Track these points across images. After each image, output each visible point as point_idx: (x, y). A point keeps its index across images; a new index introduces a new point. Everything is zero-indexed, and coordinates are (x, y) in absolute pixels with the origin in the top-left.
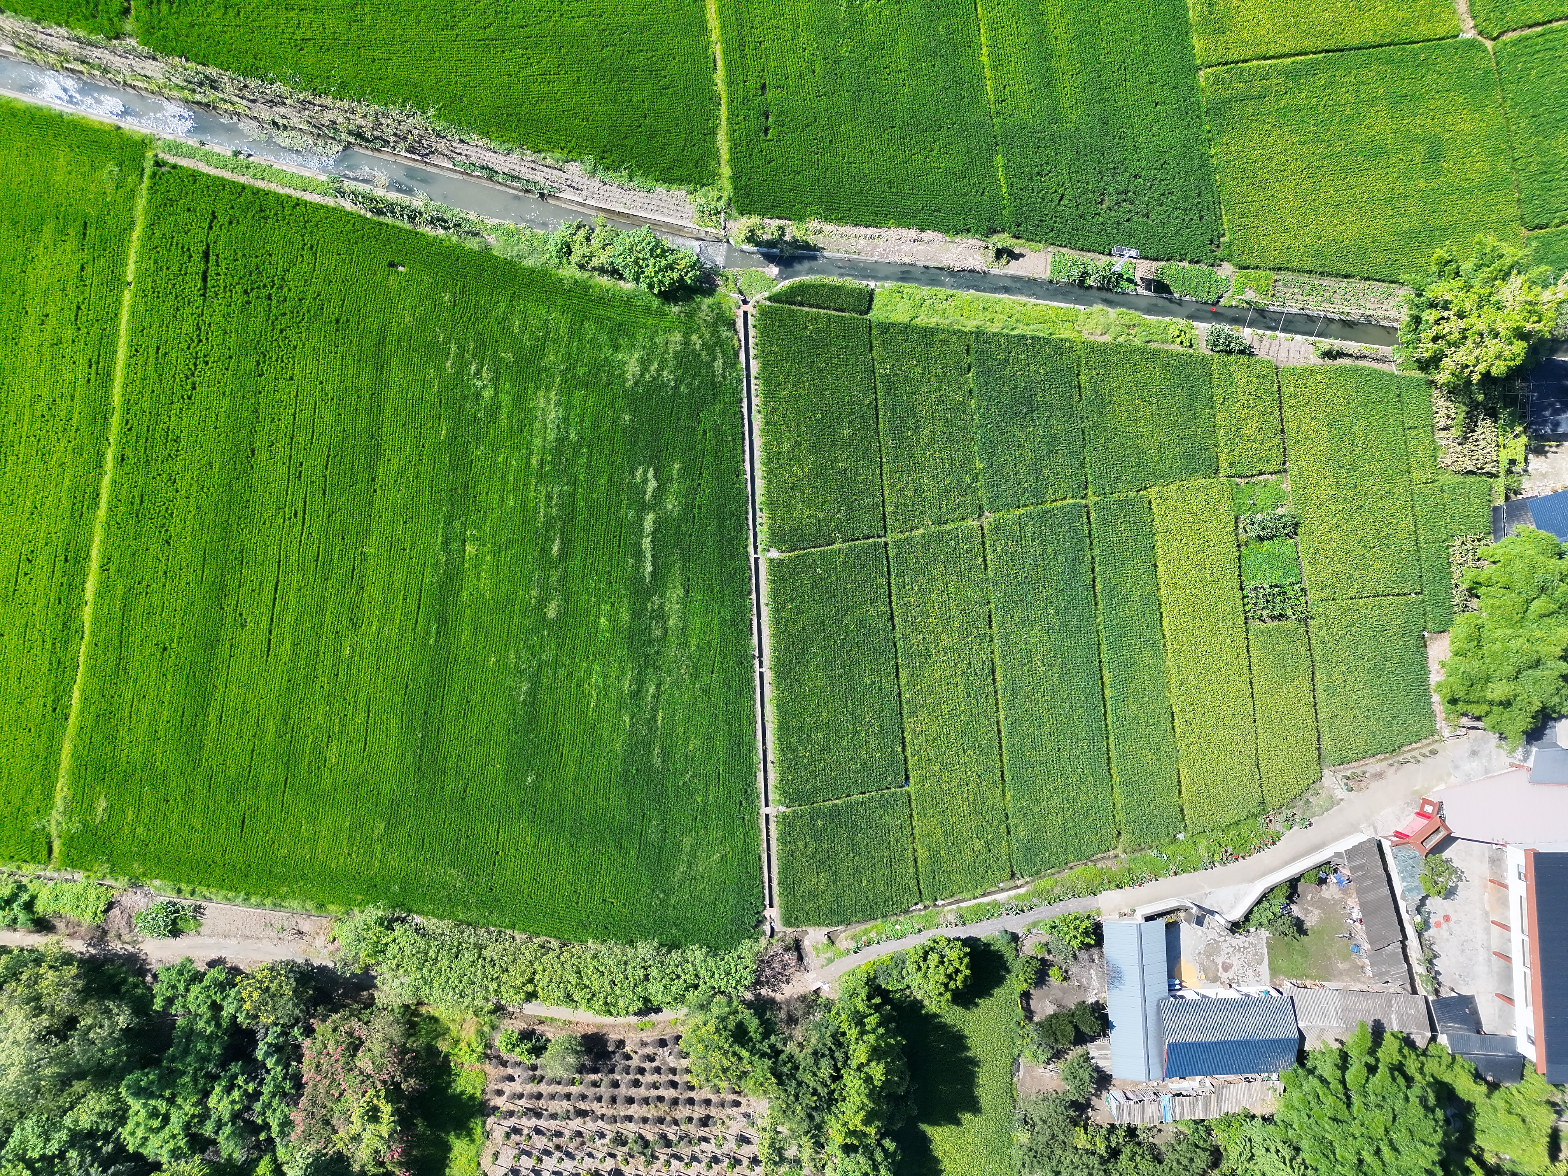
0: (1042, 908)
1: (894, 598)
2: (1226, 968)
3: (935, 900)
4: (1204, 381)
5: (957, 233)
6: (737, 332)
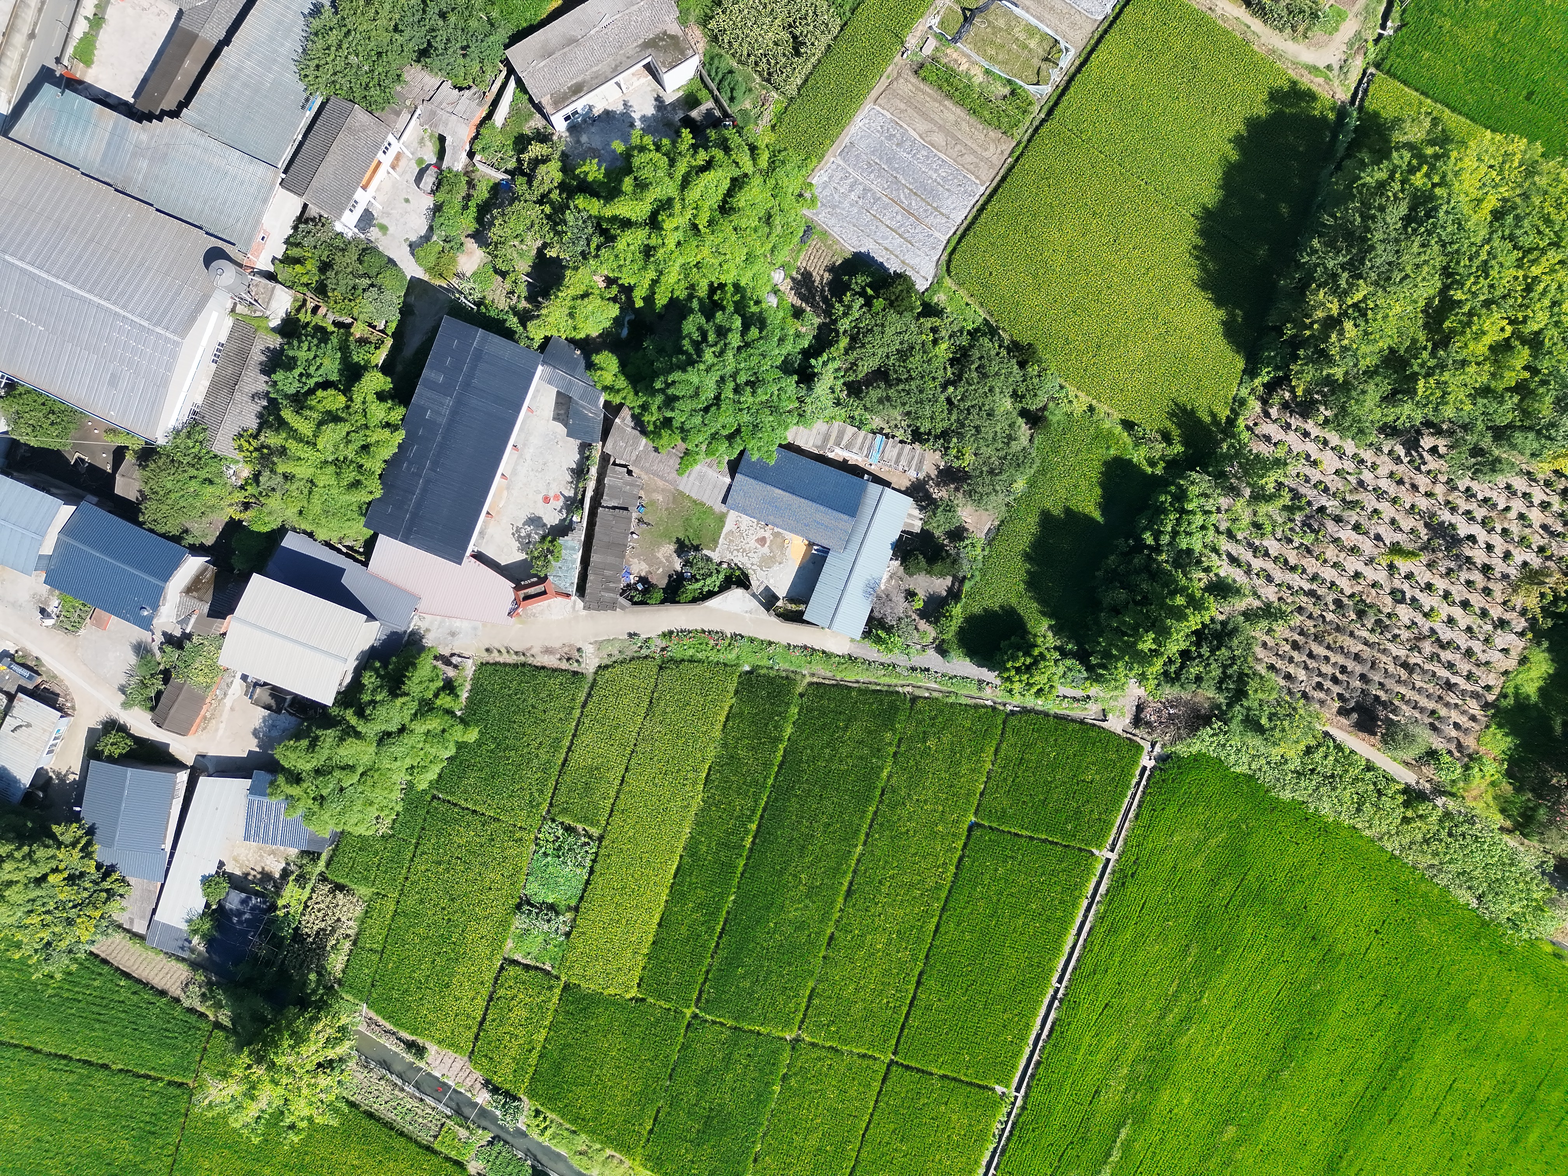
0: (902, 664)
1: (908, 1001)
3: (994, 709)
4: (541, 1075)
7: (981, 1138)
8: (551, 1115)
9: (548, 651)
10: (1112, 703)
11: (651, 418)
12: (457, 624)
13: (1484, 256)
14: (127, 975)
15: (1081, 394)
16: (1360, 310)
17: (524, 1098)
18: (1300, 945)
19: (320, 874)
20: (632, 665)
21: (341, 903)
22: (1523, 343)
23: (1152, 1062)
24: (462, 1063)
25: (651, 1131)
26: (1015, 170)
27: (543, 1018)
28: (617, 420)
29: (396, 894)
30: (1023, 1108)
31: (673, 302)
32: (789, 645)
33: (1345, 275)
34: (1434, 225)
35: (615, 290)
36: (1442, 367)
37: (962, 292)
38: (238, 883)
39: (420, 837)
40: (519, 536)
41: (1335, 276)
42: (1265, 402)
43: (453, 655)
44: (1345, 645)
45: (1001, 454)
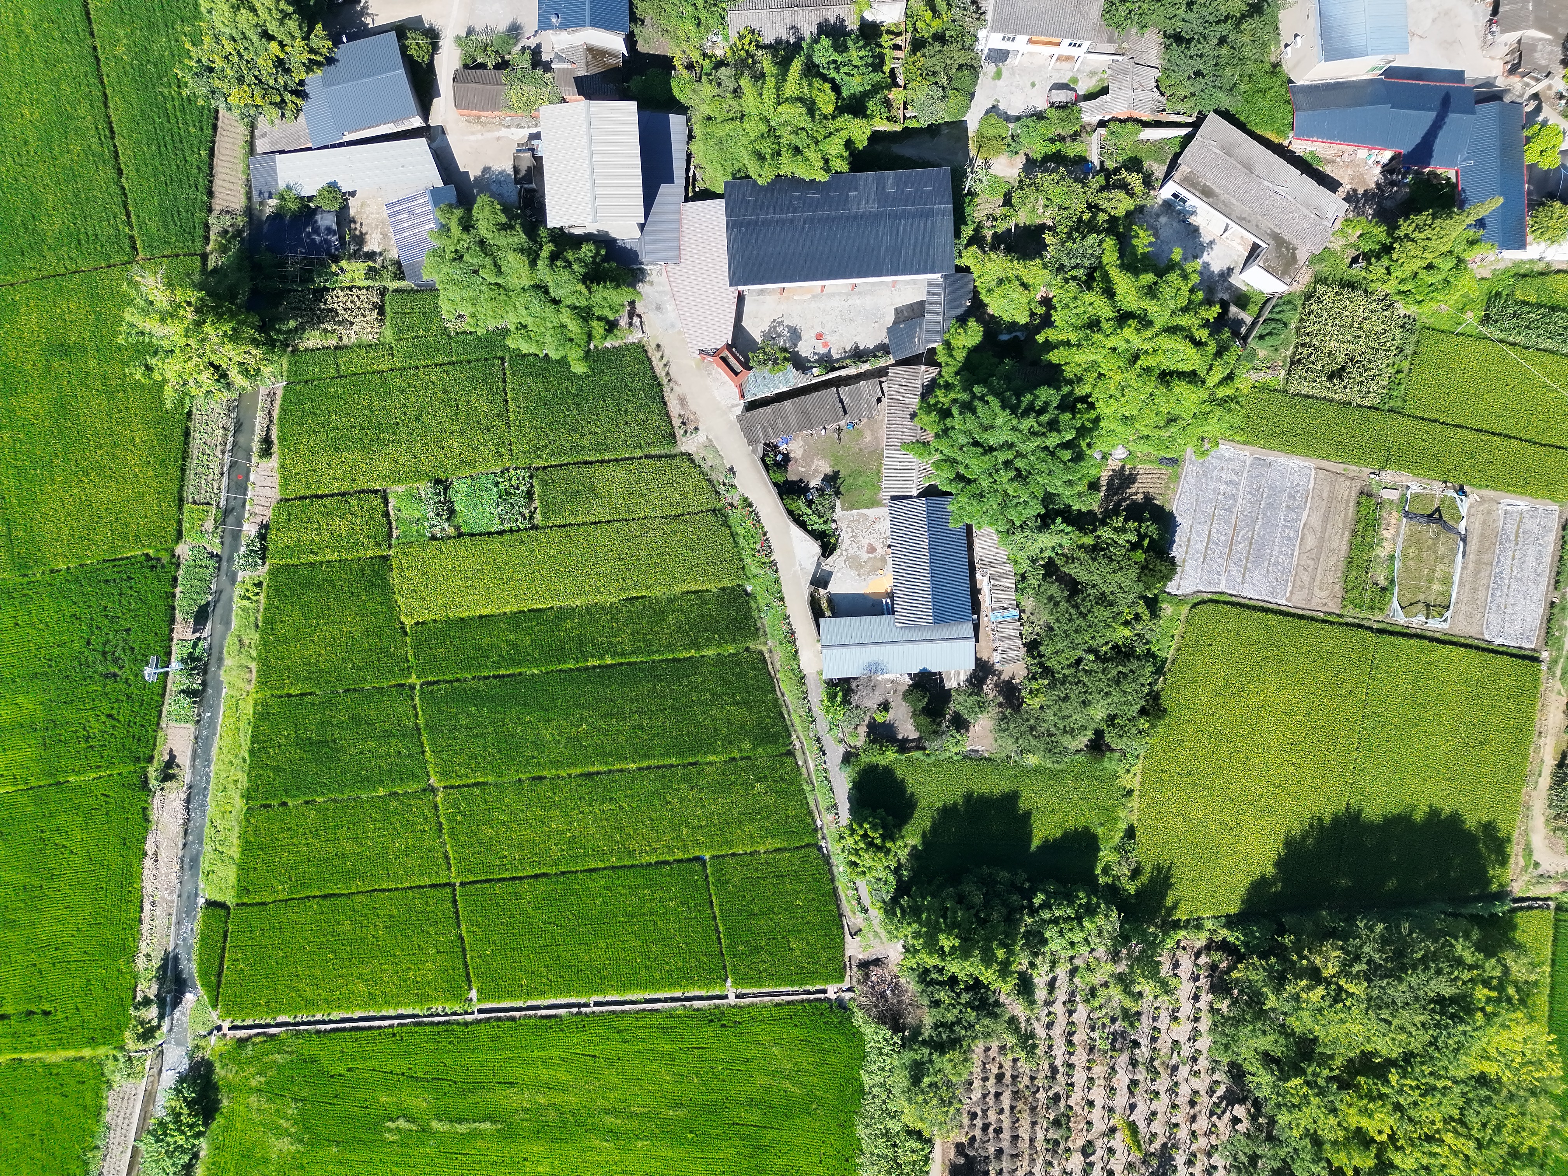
0: (818, 728)
1: (515, 875)
3: (816, 830)
4: (295, 572)
5: (148, 821)
6: (250, 1037)
7: (422, 998)
8: (262, 597)
9: (683, 401)
10: (871, 935)
11: (942, 398)
12: (670, 307)
13: (1440, 1084)
14: (212, 154)
15: (1138, 778)
16: (1339, 995)
17: (267, 567)
19: (385, 288)
20: (704, 483)
21: (368, 318)
22: (1377, 1156)
23: (562, 1122)
24: (273, 495)
25: (290, 696)
26: (1315, 624)
27: (347, 550)
28: (923, 367)
29: (398, 365)
30: (466, 1024)
31: (1057, 369)
32: (789, 617)
33: (1364, 967)
34: (1446, 1027)
35: (1041, 310)
36: (1322, 1093)
37: (1181, 626)
38: (343, 216)
39: (460, 363)
40: (775, 327)
41: (1357, 958)
42: (1208, 948)
43: (640, 316)
44: (1022, 1122)
45: (1053, 729)
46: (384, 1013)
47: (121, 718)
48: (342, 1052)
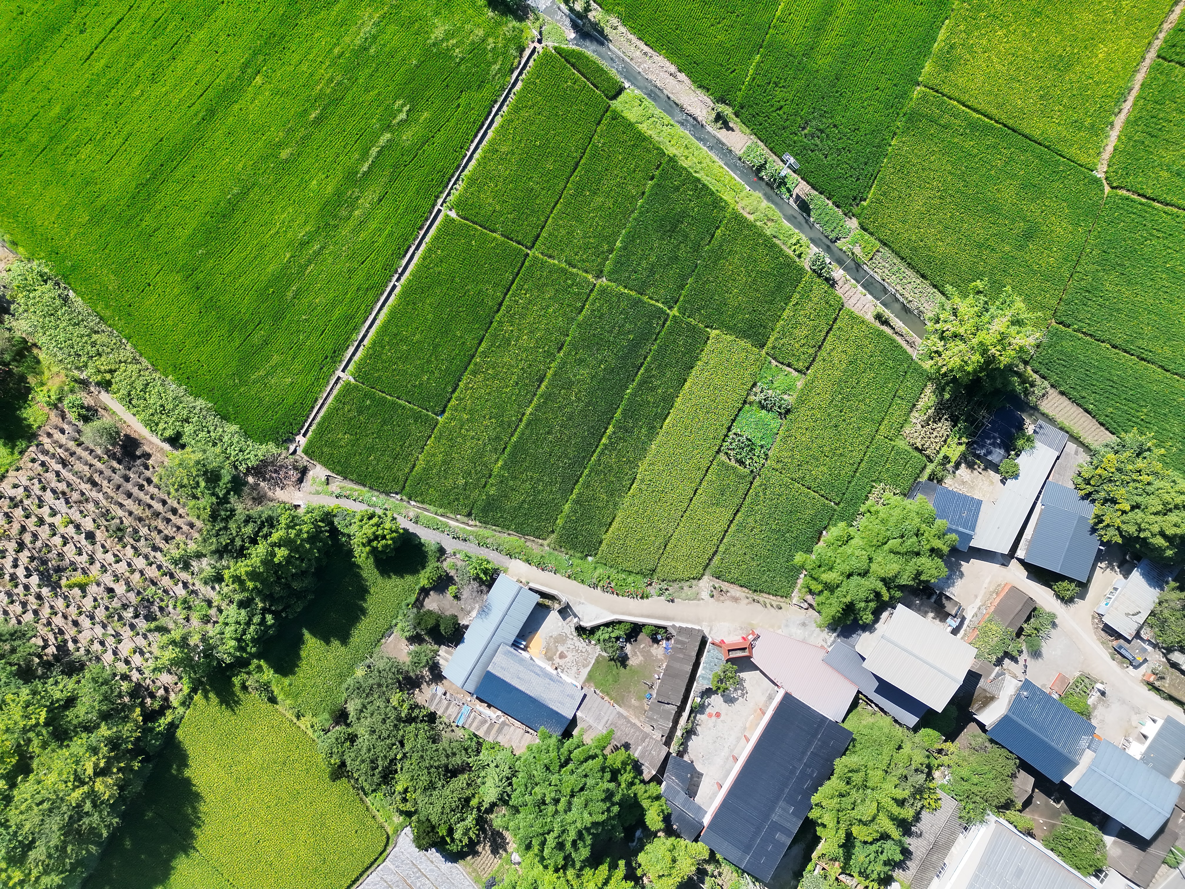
0: (472, 545)
1: (510, 292)
2: (562, 656)
3: (410, 499)
4: (792, 284)
5: (700, 87)
6: (521, 56)
7: (472, 181)
8: (791, 253)
9: (736, 599)
10: (320, 489)
11: (626, 777)
12: (798, 632)
14: (1087, 411)
15: (303, 727)
16: (79, 781)
17: (807, 269)
18: (209, 285)
19: (931, 461)
20: (674, 577)
21: (919, 440)
23: (335, 216)
24: (849, 302)
25: (718, 228)
27: (783, 327)
28: (654, 773)
29: (878, 437)
30: (437, 197)
31: (595, 866)
32: (555, 573)
33: (86, 809)
35: (639, 873)
37: (381, 821)
38: (992, 466)
39: (853, 477)
40: (742, 690)
41: (95, 805)
42: (166, 699)
43: (807, 609)
44: (136, 507)
45: (371, 698)
46: (479, 151)
47: (774, 114)
48: (473, 109)
